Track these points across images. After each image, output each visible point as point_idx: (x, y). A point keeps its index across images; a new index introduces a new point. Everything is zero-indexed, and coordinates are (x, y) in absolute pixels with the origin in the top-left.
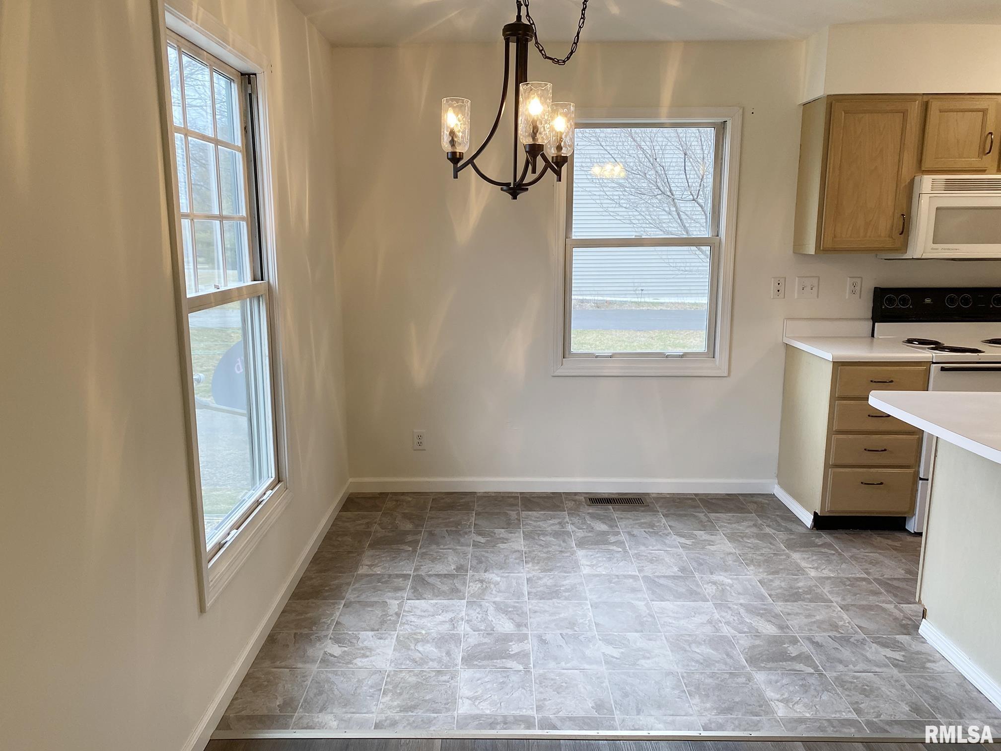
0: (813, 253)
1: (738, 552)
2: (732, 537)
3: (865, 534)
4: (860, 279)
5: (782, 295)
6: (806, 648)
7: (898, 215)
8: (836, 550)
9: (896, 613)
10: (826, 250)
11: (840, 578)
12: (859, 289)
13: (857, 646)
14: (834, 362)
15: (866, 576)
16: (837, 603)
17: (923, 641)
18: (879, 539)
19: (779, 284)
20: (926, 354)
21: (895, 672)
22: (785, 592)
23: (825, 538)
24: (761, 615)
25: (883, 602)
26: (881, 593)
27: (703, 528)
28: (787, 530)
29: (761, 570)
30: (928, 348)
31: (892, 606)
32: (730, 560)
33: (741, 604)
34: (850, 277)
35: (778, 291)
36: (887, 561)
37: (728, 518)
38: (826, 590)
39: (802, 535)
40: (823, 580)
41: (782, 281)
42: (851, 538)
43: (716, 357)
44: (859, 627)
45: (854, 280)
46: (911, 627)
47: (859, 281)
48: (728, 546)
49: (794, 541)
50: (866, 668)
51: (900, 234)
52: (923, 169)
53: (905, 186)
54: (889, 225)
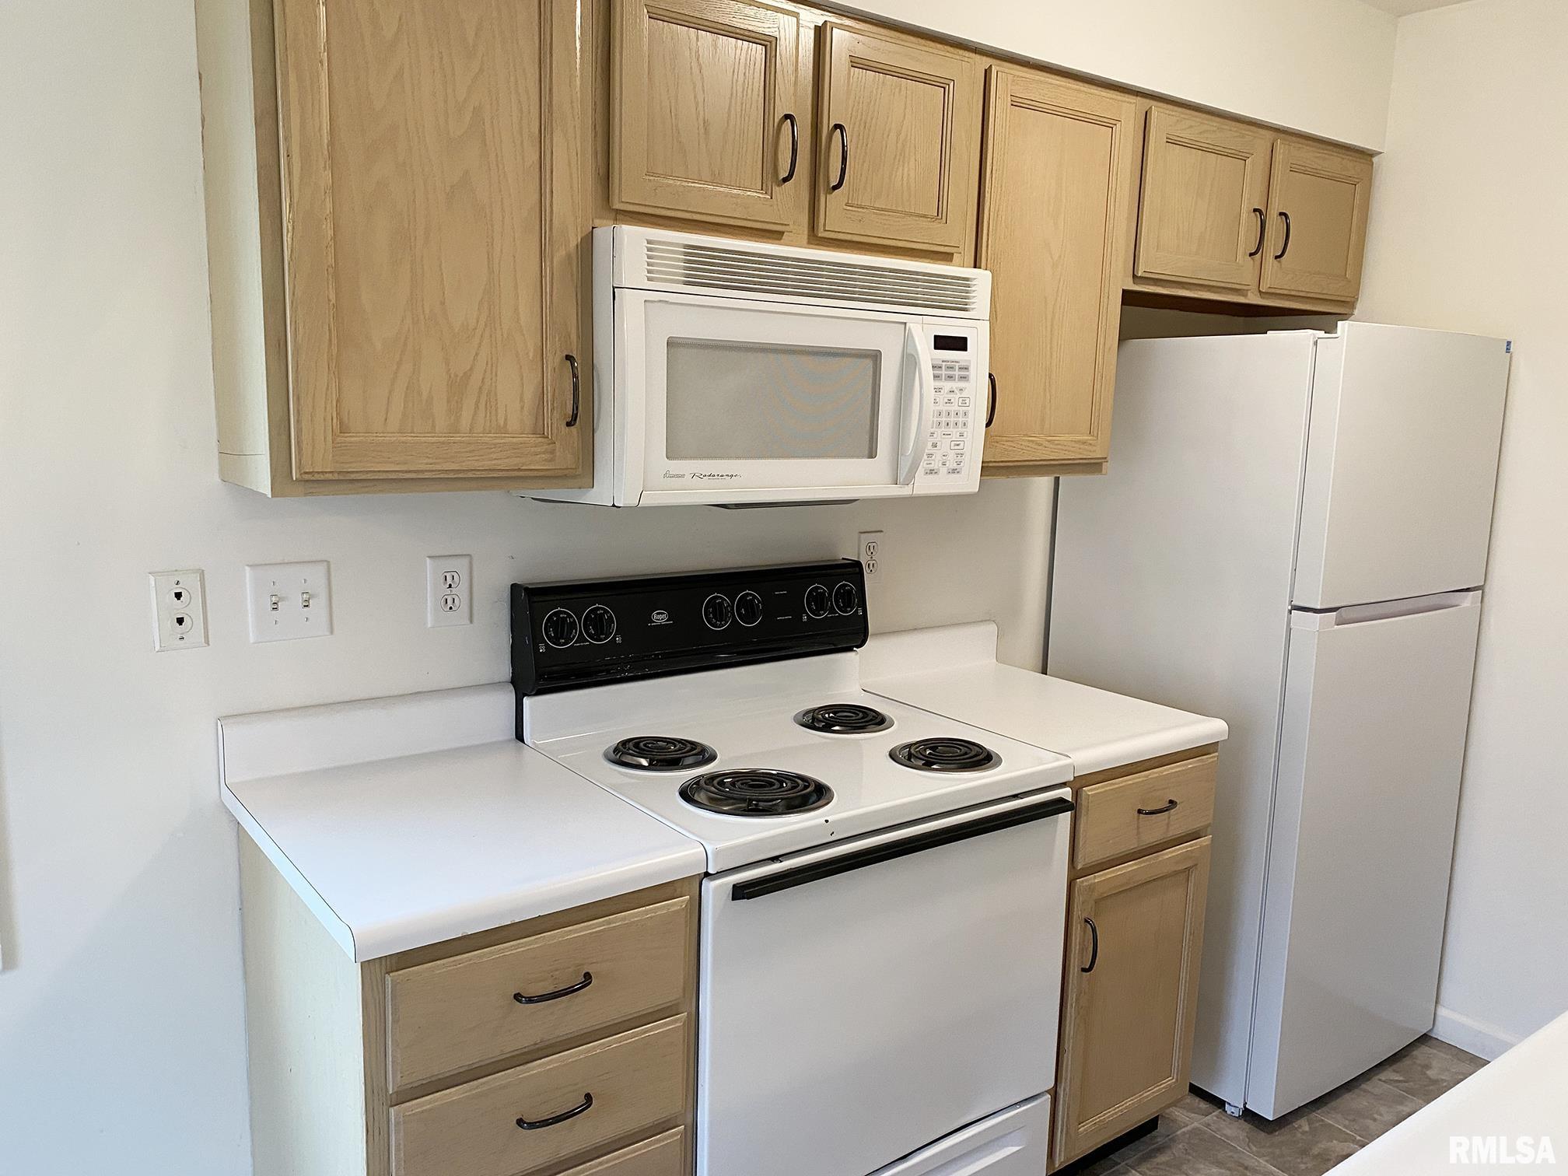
4: (464, 562)
7: (554, 360)
10: (313, 481)
12: (465, 592)
19: (178, 596)
34: (433, 557)
35: (180, 621)
41: (191, 585)
45: (448, 565)
47: (462, 566)
51: (569, 424)
52: (617, 206)
53: (569, 256)
54: (530, 393)
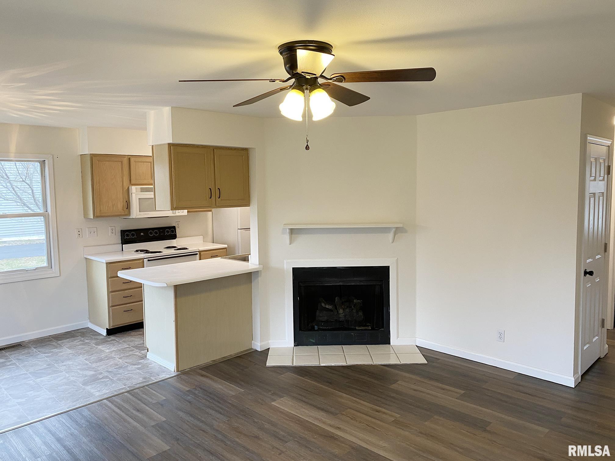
0: (92, 218)
1: (73, 352)
2: (70, 348)
3: (128, 332)
4: (114, 227)
5: (81, 236)
6: (106, 374)
7: (125, 201)
8: (117, 341)
9: (140, 354)
10: (97, 217)
11: (119, 349)
12: (114, 231)
13: (125, 368)
14: (106, 263)
15: (128, 346)
16: (117, 357)
17: (148, 360)
18: (134, 333)
19: (79, 232)
20: (142, 255)
21: (138, 371)
22: (96, 360)
23: (112, 337)
24: (87, 370)
25: (134, 353)
26: (134, 350)
27: (56, 348)
28: (95, 339)
29: (85, 356)
30: (143, 253)
31: (138, 353)
32: (71, 356)
33: (78, 369)
34: (110, 227)
35: (79, 235)
36: (136, 340)
37: (67, 341)
38: (113, 355)
39: (102, 339)
40: (111, 352)
41: (80, 230)
42: (122, 335)
43: (53, 268)
44: (125, 362)
45: (112, 228)
46: (144, 357)
47: (114, 228)
48: (69, 351)
49: (99, 342)
50: (128, 373)
51: (127, 209)
52: (132, 183)
53: (126, 190)
54: (122, 205)
